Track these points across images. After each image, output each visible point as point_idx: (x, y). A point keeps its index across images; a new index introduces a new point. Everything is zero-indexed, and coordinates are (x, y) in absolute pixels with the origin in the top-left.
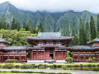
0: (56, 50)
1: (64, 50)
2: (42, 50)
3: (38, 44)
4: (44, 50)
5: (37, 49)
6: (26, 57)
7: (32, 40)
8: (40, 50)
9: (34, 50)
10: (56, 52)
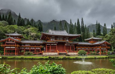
0: (66, 45)
1: (72, 45)
2: (54, 45)
3: (51, 39)
4: (56, 45)
5: (51, 44)
6: (40, 50)
7: (46, 36)
8: (53, 45)
9: (48, 44)
10: (66, 46)
